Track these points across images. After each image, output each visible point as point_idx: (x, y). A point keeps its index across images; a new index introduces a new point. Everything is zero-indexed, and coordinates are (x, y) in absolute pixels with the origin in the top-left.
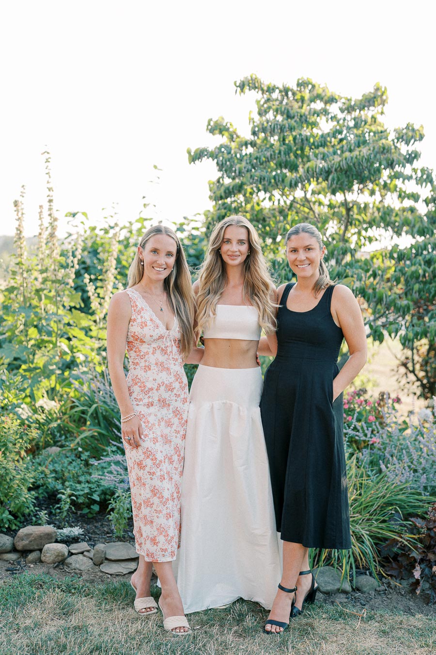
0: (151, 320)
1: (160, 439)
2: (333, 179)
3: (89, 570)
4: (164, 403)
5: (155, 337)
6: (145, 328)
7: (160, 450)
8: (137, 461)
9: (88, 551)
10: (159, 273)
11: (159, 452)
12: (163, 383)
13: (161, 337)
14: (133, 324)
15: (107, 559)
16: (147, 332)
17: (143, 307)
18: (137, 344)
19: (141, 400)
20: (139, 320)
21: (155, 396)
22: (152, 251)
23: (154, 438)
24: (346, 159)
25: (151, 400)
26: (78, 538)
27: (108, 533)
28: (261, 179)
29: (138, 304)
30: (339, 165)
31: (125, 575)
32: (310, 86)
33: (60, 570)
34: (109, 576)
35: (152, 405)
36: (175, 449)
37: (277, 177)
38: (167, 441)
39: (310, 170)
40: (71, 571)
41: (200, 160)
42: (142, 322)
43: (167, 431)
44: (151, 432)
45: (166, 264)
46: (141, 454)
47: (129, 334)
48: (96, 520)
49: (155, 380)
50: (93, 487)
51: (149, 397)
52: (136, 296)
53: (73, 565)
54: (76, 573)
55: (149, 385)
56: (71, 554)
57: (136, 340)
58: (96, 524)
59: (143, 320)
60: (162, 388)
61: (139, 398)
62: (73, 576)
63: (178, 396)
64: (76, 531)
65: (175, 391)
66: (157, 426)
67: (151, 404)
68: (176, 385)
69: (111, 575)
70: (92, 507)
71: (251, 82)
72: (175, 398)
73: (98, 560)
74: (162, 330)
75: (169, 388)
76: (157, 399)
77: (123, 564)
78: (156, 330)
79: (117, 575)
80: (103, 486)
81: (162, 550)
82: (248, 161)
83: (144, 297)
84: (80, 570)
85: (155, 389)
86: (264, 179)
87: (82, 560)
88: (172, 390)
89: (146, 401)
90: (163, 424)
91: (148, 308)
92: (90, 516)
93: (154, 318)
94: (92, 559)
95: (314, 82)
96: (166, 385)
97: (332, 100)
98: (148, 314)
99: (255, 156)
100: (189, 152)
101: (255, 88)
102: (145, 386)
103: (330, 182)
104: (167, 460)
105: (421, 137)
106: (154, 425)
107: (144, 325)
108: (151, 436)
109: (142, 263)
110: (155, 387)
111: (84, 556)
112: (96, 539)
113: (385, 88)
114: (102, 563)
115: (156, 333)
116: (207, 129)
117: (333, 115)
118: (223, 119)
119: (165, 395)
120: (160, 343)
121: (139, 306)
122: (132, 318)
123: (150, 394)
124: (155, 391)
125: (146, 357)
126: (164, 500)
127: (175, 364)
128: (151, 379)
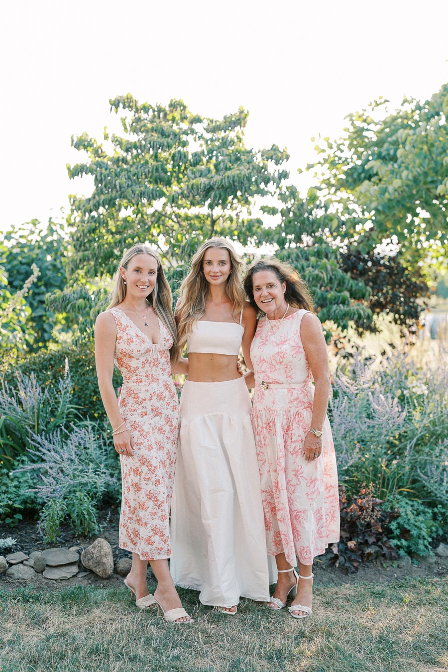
0: (137, 336)
1: (154, 446)
2: (215, 196)
3: (32, 579)
4: (157, 412)
5: (142, 352)
6: (132, 345)
7: (156, 457)
8: (133, 467)
9: (26, 560)
10: (143, 290)
11: (154, 459)
12: (155, 393)
13: (148, 351)
14: (120, 342)
15: (47, 566)
16: (134, 347)
17: (128, 324)
18: (126, 360)
19: (135, 410)
20: (125, 338)
21: (148, 405)
22: (134, 270)
23: (149, 445)
24: (228, 177)
25: (144, 410)
26: (11, 548)
27: (37, 541)
28: (141, 194)
29: (122, 322)
30: (222, 182)
31: (69, 579)
32: (182, 108)
33: (3, 582)
34: (55, 582)
35: (146, 414)
36: (167, 454)
37: (154, 192)
38: (161, 447)
39: (195, 186)
40: (14, 581)
41: (80, 175)
42: (128, 339)
43: (160, 437)
44: (146, 440)
45: (149, 281)
46: (137, 461)
47: (117, 351)
48: (18, 529)
49: (147, 391)
50: (12, 497)
51: (143, 407)
52: (120, 314)
53: (16, 575)
54: (20, 583)
55: (142, 396)
56: (11, 565)
57: (125, 356)
58: (19, 533)
59: (129, 337)
60: (154, 398)
61: (133, 408)
62: (17, 586)
63: (168, 404)
64: (10, 541)
65: (166, 400)
66: (151, 434)
67: (144, 414)
68: (167, 394)
69: (56, 580)
70: (15, 516)
71: (126, 101)
72: (166, 407)
73: (39, 568)
74: (148, 344)
75: (161, 397)
76: (150, 408)
77: (64, 569)
78: (143, 345)
79: (61, 580)
80: (23, 495)
81: (158, 549)
82: (127, 177)
83: (127, 315)
84: (24, 579)
85: (147, 400)
86: (144, 193)
87: (24, 569)
88: (163, 399)
89: (140, 411)
90: (156, 431)
91: (133, 325)
92: (12, 525)
93: (140, 333)
94: (32, 567)
95: (185, 104)
96: (158, 395)
97: (198, 120)
98: (133, 330)
99: (134, 173)
100: (69, 169)
101: (130, 107)
102: (138, 397)
103: (212, 198)
104: (161, 465)
105: (287, 157)
106: (148, 433)
107: (130, 341)
108: (146, 444)
109: (125, 283)
110: (148, 397)
111: (25, 565)
112: (28, 547)
113: (248, 112)
114: (44, 570)
115: (143, 348)
116: (72, 145)
117: (200, 135)
118: (87, 135)
119: (158, 404)
120: (147, 356)
121: (124, 324)
122: (118, 336)
123: (143, 404)
124: (147, 401)
125: (137, 371)
126: (159, 503)
127: (163, 375)
128: (143, 390)
